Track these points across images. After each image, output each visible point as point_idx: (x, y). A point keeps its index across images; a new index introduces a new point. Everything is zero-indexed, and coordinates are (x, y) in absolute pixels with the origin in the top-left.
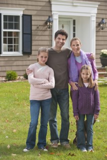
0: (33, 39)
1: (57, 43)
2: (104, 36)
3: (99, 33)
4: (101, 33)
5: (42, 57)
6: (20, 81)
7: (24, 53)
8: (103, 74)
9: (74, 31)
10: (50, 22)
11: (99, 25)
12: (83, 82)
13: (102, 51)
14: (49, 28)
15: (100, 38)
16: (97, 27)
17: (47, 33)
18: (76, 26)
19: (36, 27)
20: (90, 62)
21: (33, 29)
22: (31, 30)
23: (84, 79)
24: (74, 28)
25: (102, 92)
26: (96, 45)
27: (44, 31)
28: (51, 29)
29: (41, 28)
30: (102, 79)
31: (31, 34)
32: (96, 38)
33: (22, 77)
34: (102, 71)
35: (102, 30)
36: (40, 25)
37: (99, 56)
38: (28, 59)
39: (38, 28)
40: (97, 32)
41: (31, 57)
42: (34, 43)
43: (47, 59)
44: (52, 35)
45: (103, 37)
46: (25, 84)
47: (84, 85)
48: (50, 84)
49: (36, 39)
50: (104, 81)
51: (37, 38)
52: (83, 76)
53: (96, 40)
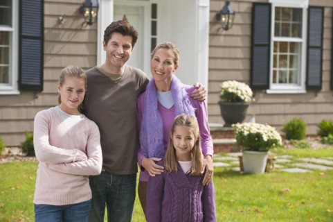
0: (47, 51)
1: (111, 55)
2: (229, 47)
3: (216, 38)
4: (222, 39)
5: (70, 90)
6: (11, 160)
7: (22, 87)
8: (225, 146)
9: (154, 31)
10: (91, 7)
11: (217, 18)
12: (176, 159)
13: (225, 85)
14: (90, 23)
15: (220, 53)
16: (212, 24)
17: (83, 36)
18: (159, 20)
19: (56, 19)
20: (193, 109)
21: (46, 25)
22: (42, 28)
23: (179, 152)
24: (154, 25)
25: (224, 191)
26: (210, 70)
27: (77, 30)
28: (93, 27)
29: (67, 23)
30: (223, 158)
31: (42, 38)
32: (210, 52)
33: (16, 151)
34: (225, 137)
35: (224, 32)
36: (64, 16)
37: (217, 99)
38: (33, 103)
39: (59, 22)
40: (211, 35)
41: (40, 99)
42: (48, 62)
43: (83, 95)
44: (96, 43)
45: (227, 50)
46: (25, 167)
47: (179, 165)
48: (90, 163)
49: (54, 52)
50: (228, 162)
51: (57, 48)
52: (178, 143)
53: (210, 58)
